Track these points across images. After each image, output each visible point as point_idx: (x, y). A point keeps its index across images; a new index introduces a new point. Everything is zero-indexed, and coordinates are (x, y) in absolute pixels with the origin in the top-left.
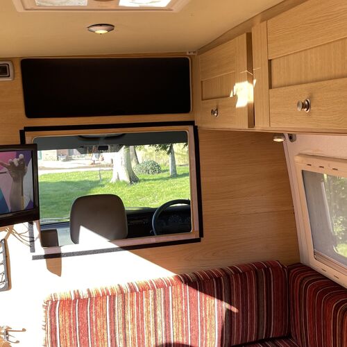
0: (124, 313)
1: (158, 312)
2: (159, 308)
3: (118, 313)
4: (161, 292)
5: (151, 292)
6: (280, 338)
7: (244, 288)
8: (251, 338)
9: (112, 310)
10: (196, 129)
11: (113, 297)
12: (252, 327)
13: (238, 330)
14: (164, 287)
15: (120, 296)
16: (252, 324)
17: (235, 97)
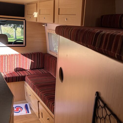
0: (8, 60)
1: (15, 60)
2: (15, 59)
3: (6, 60)
4: (16, 56)
5: (14, 56)
6: (42, 68)
7: (34, 57)
8: (35, 68)
9: (5, 59)
10: (25, 21)
11: (5, 56)
12: (36, 66)
13: (33, 66)
14: (17, 55)
15: (7, 56)
16: (36, 65)
17: (34, 15)
